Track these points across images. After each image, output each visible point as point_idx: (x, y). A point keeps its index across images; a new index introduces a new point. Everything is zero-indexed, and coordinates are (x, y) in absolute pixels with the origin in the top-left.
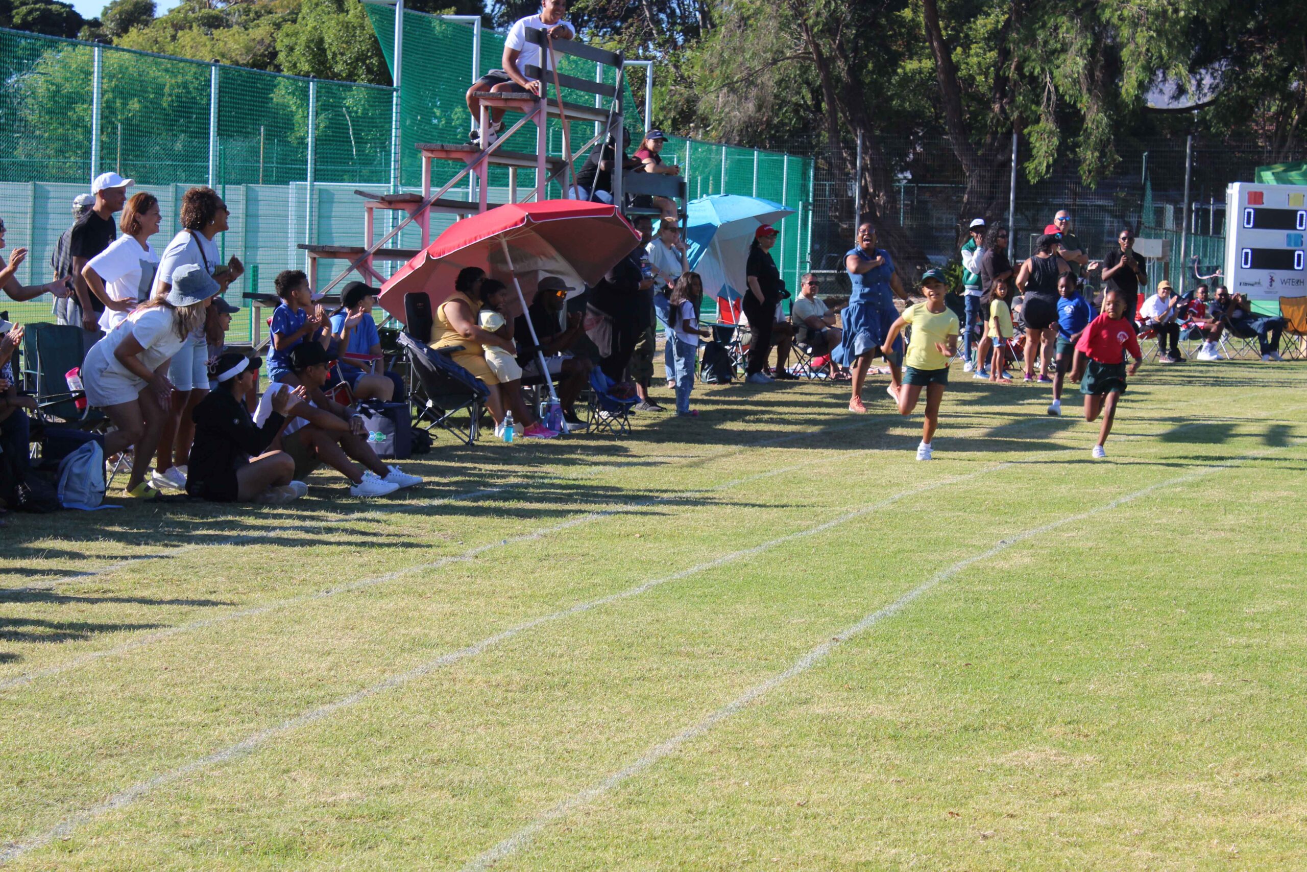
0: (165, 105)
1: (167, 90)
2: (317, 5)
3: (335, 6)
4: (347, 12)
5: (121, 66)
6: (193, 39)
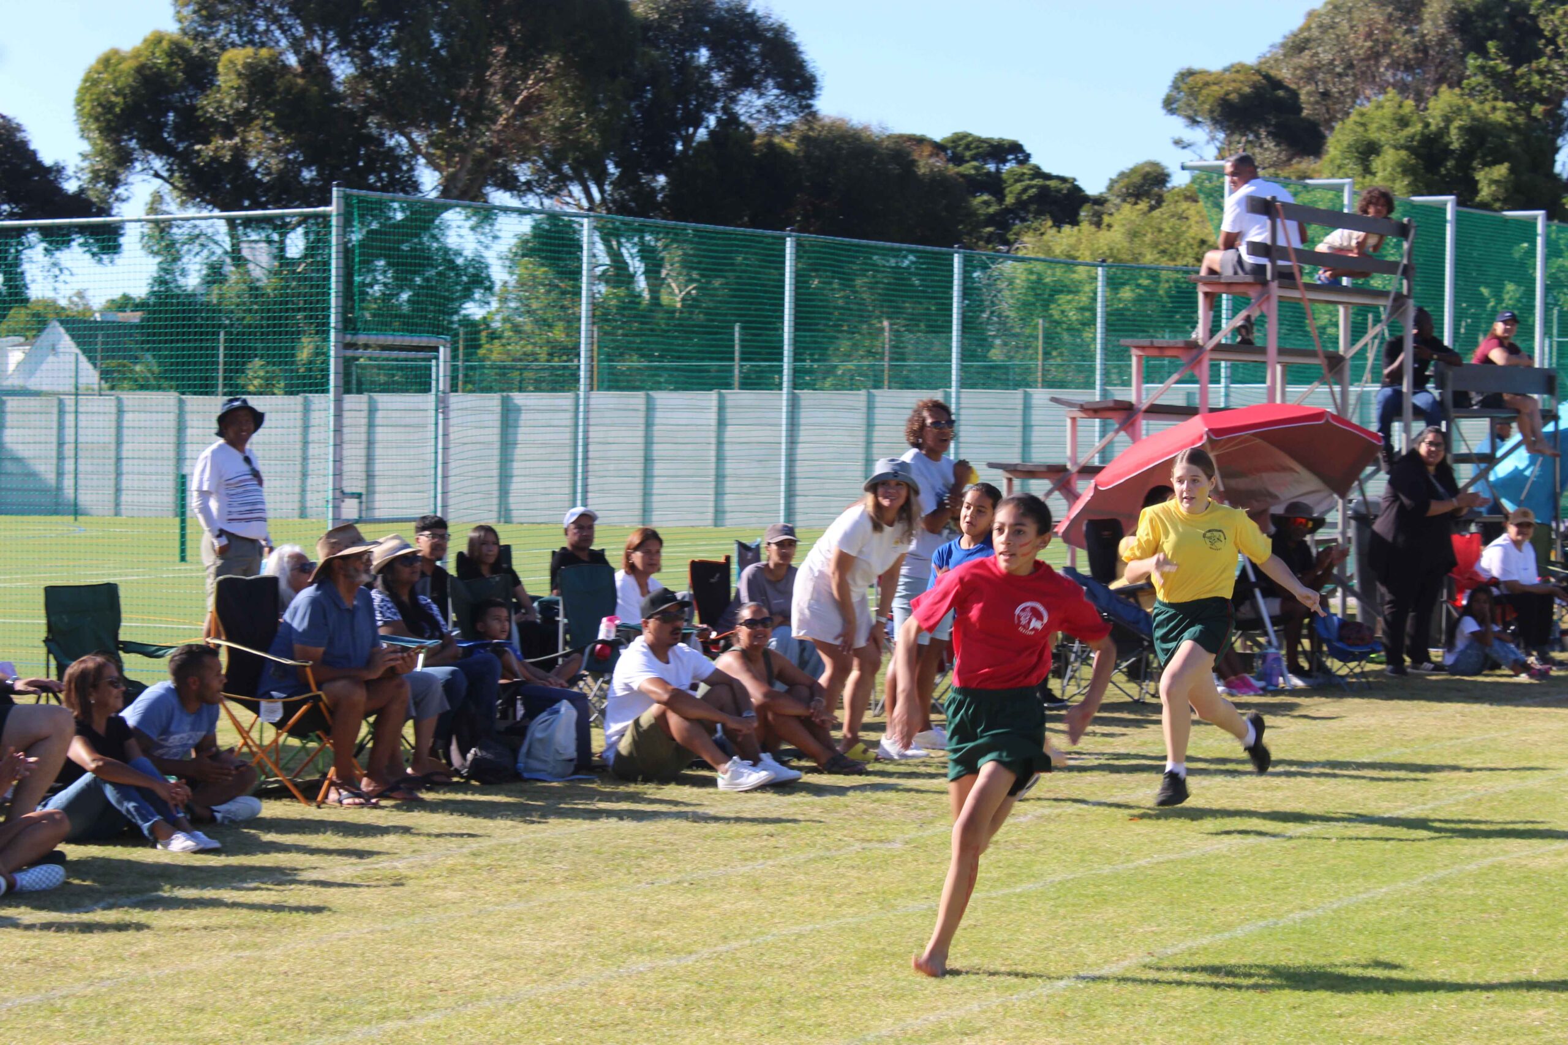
0: (1161, 292)
1: (1164, 275)
2: (1340, 167)
3: (1359, 168)
4: (1374, 174)
5: (1111, 249)
6: (1198, 212)
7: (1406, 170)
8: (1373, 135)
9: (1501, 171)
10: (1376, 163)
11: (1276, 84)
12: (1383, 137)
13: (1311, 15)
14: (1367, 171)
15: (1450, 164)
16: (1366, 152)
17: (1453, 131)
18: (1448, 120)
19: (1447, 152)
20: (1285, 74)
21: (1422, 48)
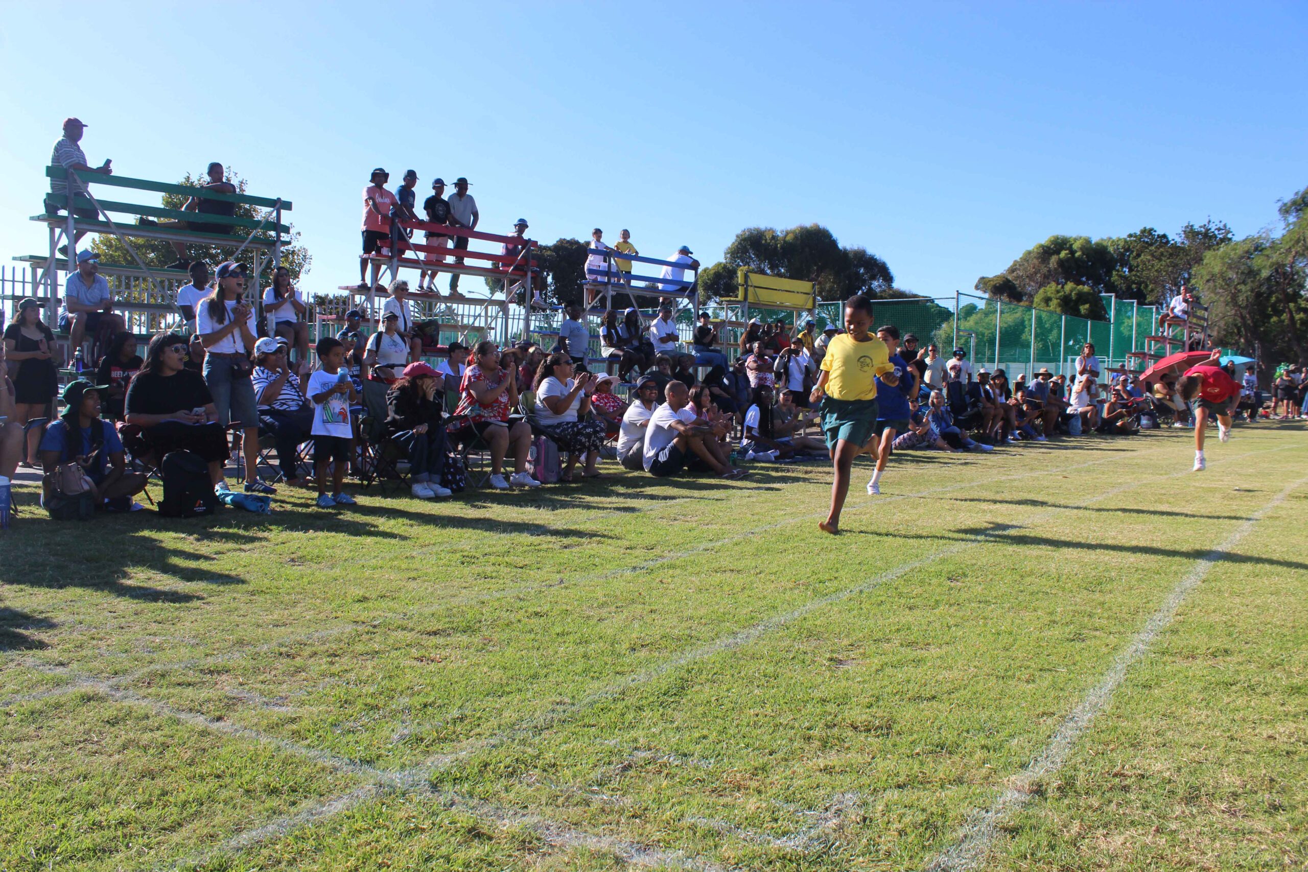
7: (1059, 305)
8: (1049, 294)
9: (1087, 306)
10: (1051, 303)
11: (1008, 281)
12: (1052, 296)
13: (1015, 261)
14: (1048, 305)
15: (1072, 304)
16: (1047, 300)
17: (1073, 294)
18: (1071, 291)
19: (1071, 300)
20: (1010, 278)
21: (1049, 271)
